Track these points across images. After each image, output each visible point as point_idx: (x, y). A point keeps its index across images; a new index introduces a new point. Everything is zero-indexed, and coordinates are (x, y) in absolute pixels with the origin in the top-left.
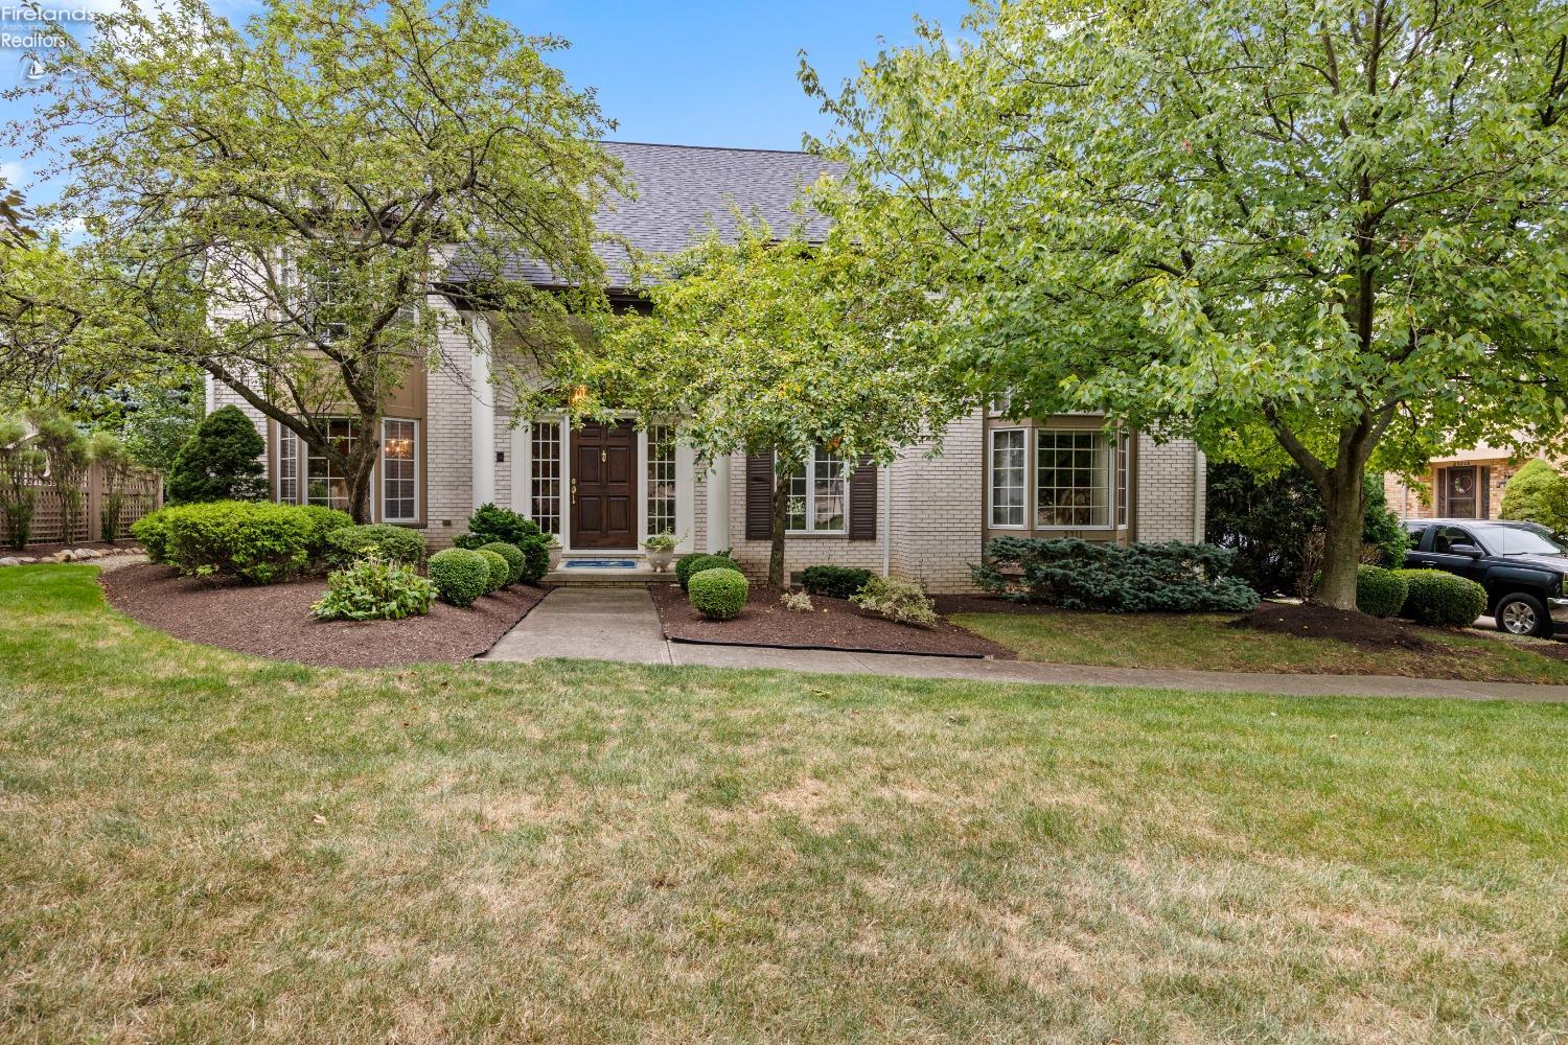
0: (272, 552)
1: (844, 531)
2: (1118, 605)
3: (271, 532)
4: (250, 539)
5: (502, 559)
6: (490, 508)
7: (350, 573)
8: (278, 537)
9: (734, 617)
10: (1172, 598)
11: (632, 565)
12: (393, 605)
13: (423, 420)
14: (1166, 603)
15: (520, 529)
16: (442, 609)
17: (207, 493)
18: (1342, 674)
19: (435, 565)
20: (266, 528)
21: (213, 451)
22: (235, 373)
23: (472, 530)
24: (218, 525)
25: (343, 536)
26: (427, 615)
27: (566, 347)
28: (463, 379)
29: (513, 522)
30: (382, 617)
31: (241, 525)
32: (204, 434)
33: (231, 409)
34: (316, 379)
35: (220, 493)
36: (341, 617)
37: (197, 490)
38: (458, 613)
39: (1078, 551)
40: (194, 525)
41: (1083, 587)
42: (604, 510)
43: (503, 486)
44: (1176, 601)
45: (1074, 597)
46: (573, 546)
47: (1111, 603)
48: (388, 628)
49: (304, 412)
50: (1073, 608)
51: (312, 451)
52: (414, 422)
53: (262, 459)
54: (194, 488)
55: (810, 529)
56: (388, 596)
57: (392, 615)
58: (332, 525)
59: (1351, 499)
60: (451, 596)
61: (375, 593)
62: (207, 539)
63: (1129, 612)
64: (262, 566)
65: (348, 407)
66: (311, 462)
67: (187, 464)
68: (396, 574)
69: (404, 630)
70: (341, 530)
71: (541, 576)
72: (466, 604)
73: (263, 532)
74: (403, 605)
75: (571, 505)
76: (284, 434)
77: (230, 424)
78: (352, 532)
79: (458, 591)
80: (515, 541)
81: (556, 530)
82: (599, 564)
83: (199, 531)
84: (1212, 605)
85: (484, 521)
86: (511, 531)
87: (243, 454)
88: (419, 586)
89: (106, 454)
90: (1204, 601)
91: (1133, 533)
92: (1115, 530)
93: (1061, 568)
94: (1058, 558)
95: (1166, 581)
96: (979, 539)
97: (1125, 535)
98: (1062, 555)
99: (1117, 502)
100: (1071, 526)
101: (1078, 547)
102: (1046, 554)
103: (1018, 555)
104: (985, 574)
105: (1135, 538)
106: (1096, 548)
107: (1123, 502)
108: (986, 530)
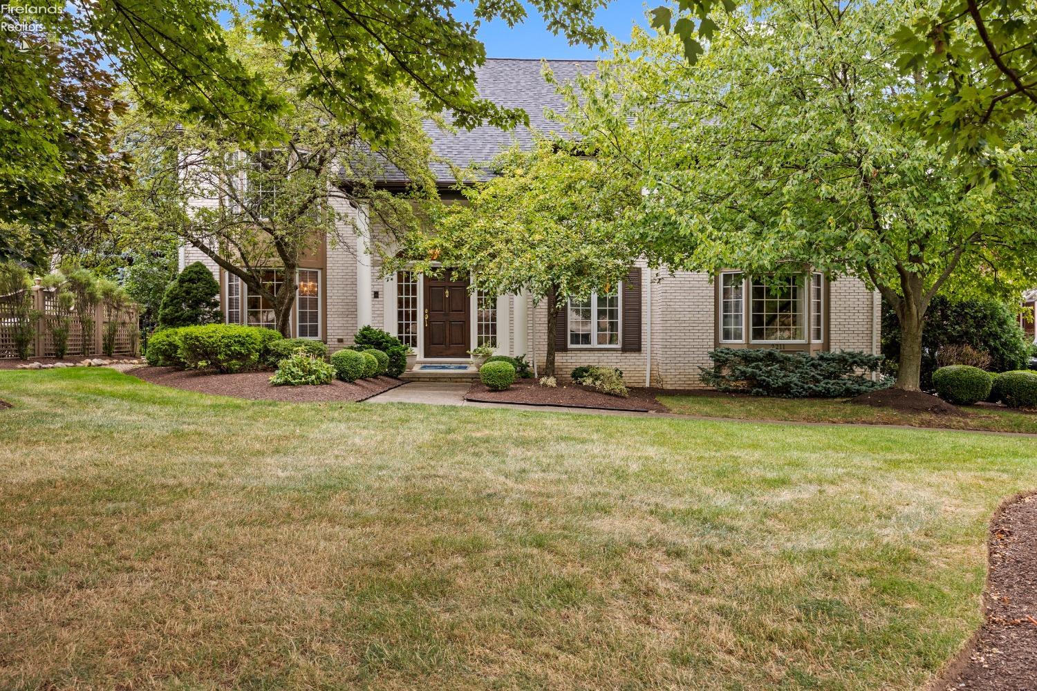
0: (240, 353)
1: (619, 346)
3: (239, 341)
4: (228, 346)
5: (373, 357)
6: (368, 329)
7: (290, 361)
8: (243, 344)
9: (506, 389)
10: (825, 388)
11: (465, 368)
12: (313, 377)
13: (324, 269)
14: (820, 391)
15: (387, 342)
16: (340, 383)
17: (184, 320)
19: (334, 358)
20: (236, 339)
21: (188, 293)
22: (206, 242)
23: (357, 343)
24: (210, 337)
25: (278, 345)
26: (331, 384)
27: (412, 229)
28: (351, 250)
29: (383, 337)
30: (307, 383)
31: (223, 337)
32: (182, 281)
33: (198, 264)
34: (255, 244)
35: (193, 320)
36: (287, 383)
37: (178, 318)
38: (347, 385)
39: (771, 357)
40: (197, 338)
41: (764, 380)
42: (447, 332)
43: (378, 314)
44: (828, 390)
45: (758, 387)
46: (426, 356)
47: (784, 391)
48: (310, 388)
49: (247, 266)
50: (758, 395)
51: (250, 290)
52: (319, 270)
53: (217, 297)
54: (176, 317)
55: (594, 344)
56: (310, 372)
57: (313, 382)
58: (271, 338)
60: (343, 376)
61: (303, 371)
62: (204, 345)
63: (796, 396)
64: (234, 361)
65: (276, 262)
66: (249, 300)
67: (171, 301)
68: (314, 363)
69: (319, 389)
70: (277, 342)
71: (401, 372)
72: (351, 381)
73: (235, 342)
74: (318, 378)
75: (425, 327)
76: (230, 280)
77: (197, 274)
78: (284, 343)
79: (347, 373)
80: (384, 349)
81: (414, 345)
82: (443, 368)
83: (198, 341)
84: (853, 392)
85: (365, 336)
86: (381, 343)
87: (207, 294)
88: (326, 369)
89: (107, 293)
90: (847, 390)
91: (827, 345)
92: (809, 344)
93: (753, 368)
94: (753, 361)
95: (829, 377)
96: (712, 350)
97: (820, 348)
98: (757, 359)
99: (812, 323)
100: (777, 340)
101: (770, 354)
102: (747, 359)
103: (727, 360)
104: (709, 374)
105: (828, 349)
106: (785, 355)
107: (818, 323)
108: (717, 344)
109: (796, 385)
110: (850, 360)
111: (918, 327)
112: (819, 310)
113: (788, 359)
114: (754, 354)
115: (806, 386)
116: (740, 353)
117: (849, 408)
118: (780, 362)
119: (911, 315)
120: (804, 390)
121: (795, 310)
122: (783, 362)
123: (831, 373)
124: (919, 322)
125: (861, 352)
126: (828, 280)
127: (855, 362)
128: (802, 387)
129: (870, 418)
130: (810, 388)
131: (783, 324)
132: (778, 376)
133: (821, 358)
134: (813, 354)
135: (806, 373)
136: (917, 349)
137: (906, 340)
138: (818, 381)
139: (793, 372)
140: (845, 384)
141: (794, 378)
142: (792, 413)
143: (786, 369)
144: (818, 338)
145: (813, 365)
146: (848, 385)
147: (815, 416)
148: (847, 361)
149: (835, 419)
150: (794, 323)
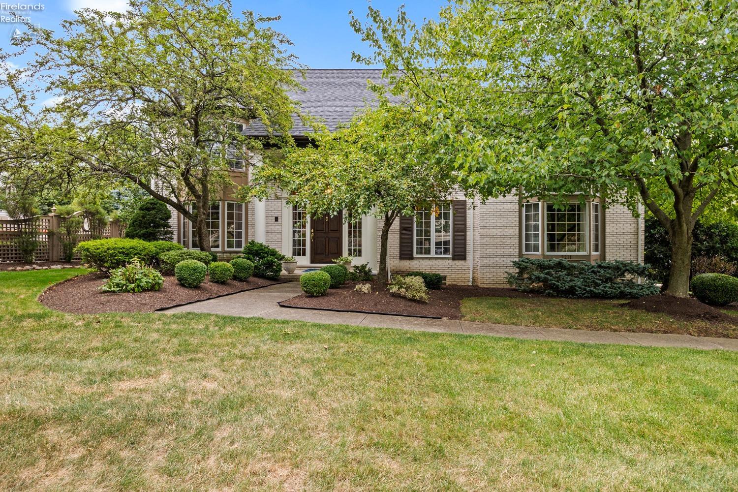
1: (450, 256)
2: (573, 294)
3: (123, 253)
4: (112, 255)
10: (603, 291)
14: (600, 293)
18: (652, 332)
20: (121, 250)
24: (98, 249)
31: (109, 249)
35: (147, 236)
39: (560, 266)
40: (88, 249)
41: (554, 284)
42: (327, 246)
43: (278, 233)
44: (606, 292)
45: (550, 289)
46: (312, 261)
47: (570, 293)
50: (549, 295)
55: (433, 254)
56: (133, 281)
59: (682, 235)
62: (93, 255)
63: (579, 297)
73: (120, 253)
74: (139, 286)
75: (311, 242)
81: (304, 254)
83: (89, 252)
84: (627, 295)
87: (159, 218)
90: (622, 292)
91: (603, 256)
92: (590, 255)
93: (546, 274)
94: (546, 269)
95: (606, 282)
96: (517, 259)
97: (598, 258)
98: (549, 267)
99: (592, 240)
100: (565, 253)
101: (560, 263)
102: (541, 267)
103: (526, 267)
104: (513, 277)
105: (604, 259)
106: (571, 264)
107: (597, 240)
108: (520, 255)
109: (579, 288)
110: (624, 269)
111: (688, 243)
112: (597, 230)
113: (574, 267)
114: (546, 263)
115: (588, 289)
116: (536, 262)
117: (627, 313)
118: (568, 269)
119: (682, 232)
120: (587, 292)
121: (579, 230)
122: (570, 270)
123: (609, 278)
124: (689, 239)
125: (632, 262)
126: (604, 208)
127: (627, 270)
128: (585, 290)
129: (649, 326)
130: (591, 291)
131: (569, 240)
132: (566, 281)
133: (600, 266)
134: (593, 263)
135: (588, 278)
136: (687, 262)
137: (676, 254)
138: (598, 285)
139: (577, 277)
140: (619, 288)
141: (579, 283)
142: (576, 320)
143: (572, 275)
144: (597, 250)
145: (593, 272)
146: (622, 289)
147: (597, 323)
148: (620, 269)
149: (616, 327)
150: (579, 240)
